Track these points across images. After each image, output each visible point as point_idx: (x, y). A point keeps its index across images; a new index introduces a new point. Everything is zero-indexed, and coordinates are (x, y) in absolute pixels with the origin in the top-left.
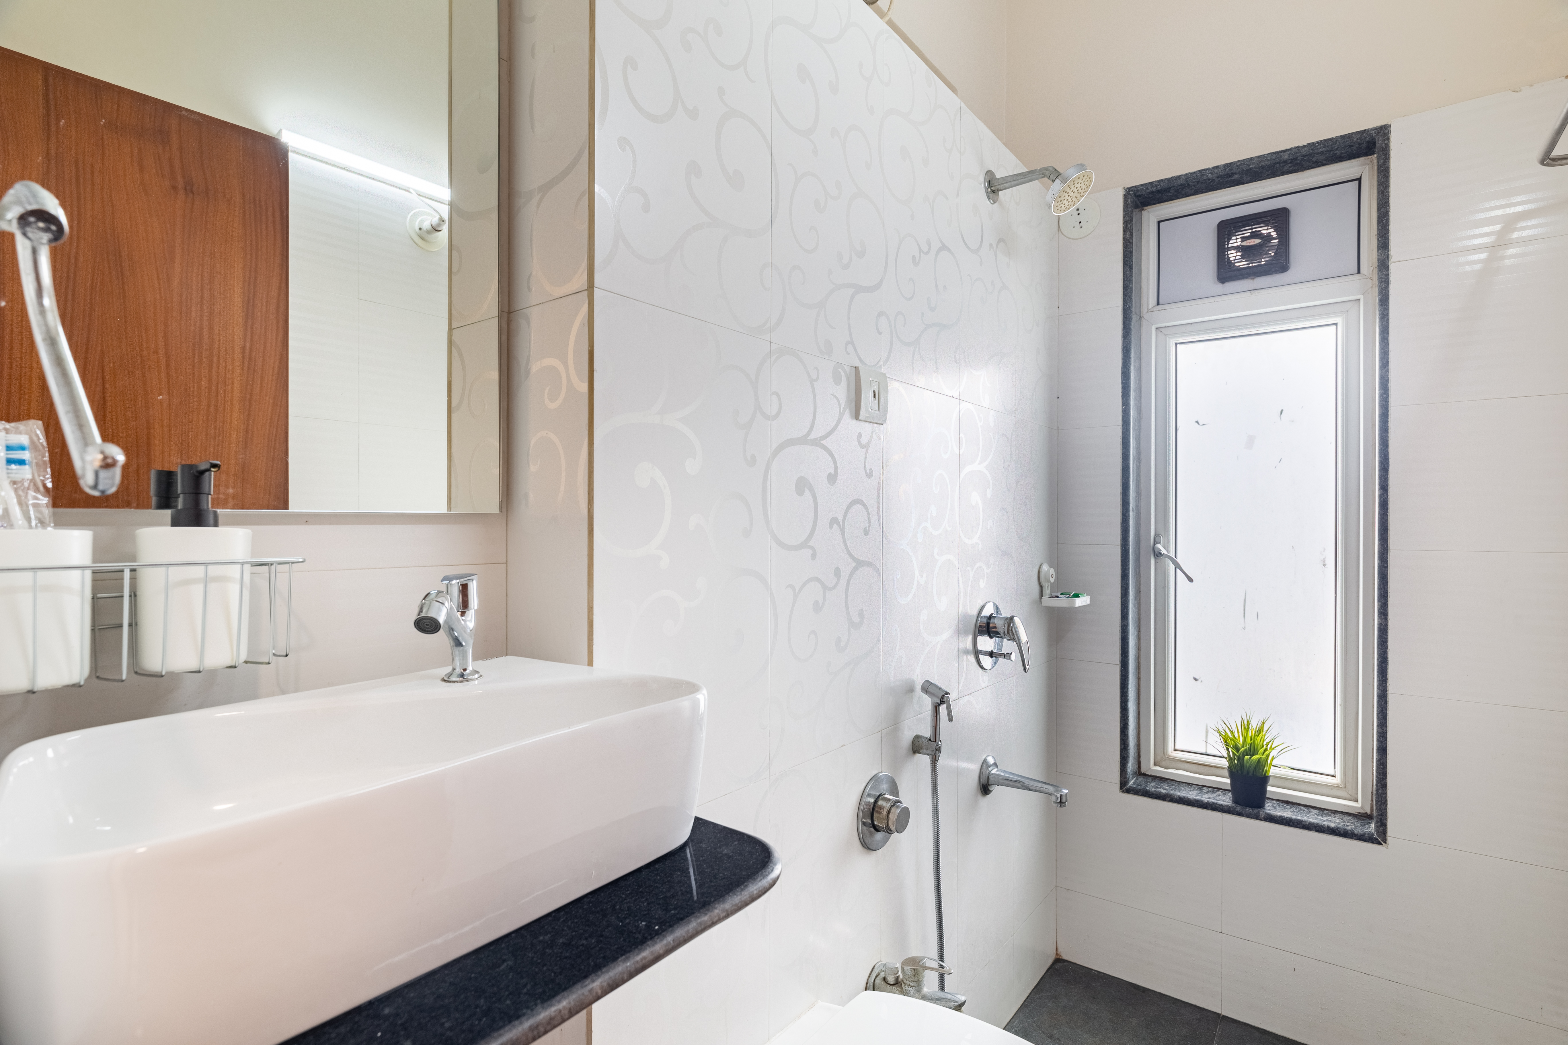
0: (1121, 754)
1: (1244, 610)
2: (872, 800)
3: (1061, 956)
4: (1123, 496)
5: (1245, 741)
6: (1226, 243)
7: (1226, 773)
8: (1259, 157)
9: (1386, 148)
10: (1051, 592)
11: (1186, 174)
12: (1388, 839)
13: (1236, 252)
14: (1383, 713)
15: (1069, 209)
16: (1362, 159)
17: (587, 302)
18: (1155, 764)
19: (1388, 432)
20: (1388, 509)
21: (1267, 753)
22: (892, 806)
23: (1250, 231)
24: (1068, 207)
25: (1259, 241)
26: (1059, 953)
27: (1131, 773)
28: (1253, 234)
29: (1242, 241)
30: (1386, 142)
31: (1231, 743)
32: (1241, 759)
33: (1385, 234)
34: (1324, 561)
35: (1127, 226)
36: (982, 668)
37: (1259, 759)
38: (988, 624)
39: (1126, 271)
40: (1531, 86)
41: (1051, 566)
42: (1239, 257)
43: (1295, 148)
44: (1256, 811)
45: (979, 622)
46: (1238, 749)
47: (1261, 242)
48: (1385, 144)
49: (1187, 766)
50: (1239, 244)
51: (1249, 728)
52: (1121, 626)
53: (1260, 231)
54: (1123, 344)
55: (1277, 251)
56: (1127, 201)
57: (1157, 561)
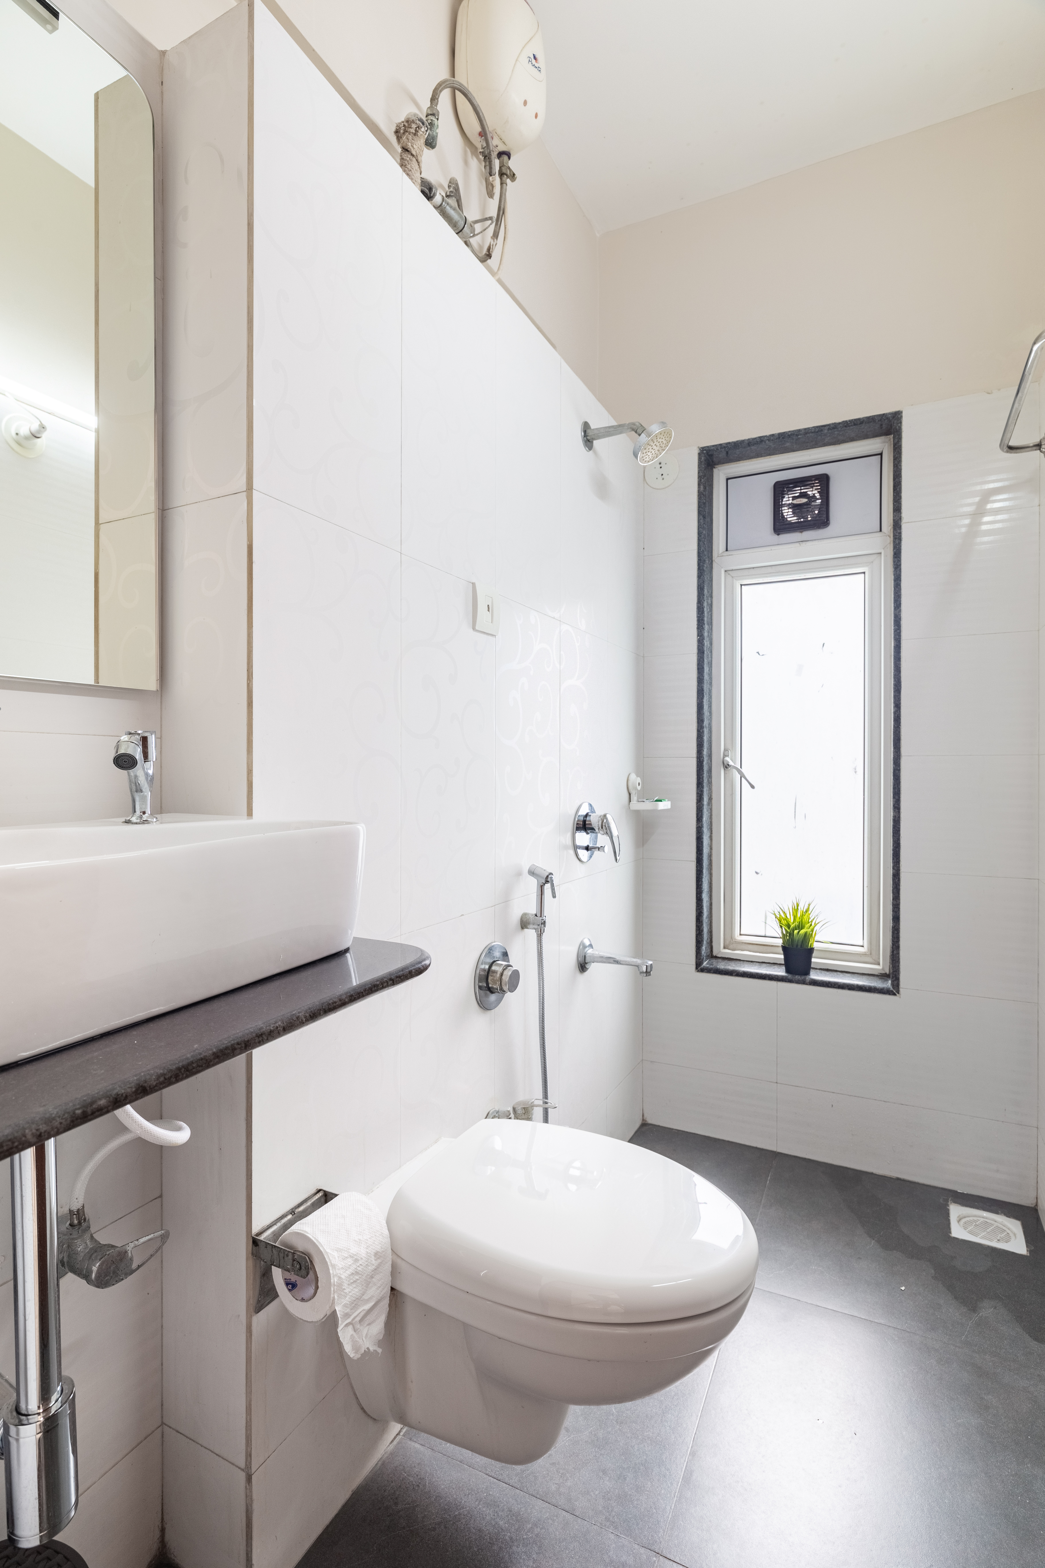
0: (696, 939)
1: (795, 812)
2: (487, 967)
3: (646, 1121)
4: (698, 715)
5: (795, 919)
6: (781, 501)
7: (780, 950)
8: (805, 429)
9: (899, 430)
10: (638, 799)
11: (749, 439)
12: (901, 990)
13: (788, 509)
14: (897, 888)
15: (652, 460)
16: (883, 438)
17: (246, 501)
18: (724, 948)
19: (900, 661)
20: (900, 723)
21: (811, 927)
22: (504, 970)
23: (799, 491)
24: (652, 458)
25: (806, 500)
26: (644, 1118)
27: (705, 955)
28: (801, 494)
29: (793, 500)
30: (899, 425)
31: (784, 922)
32: (791, 934)
33: (899, 499)
34: (855, 769)
35: (701, 480)
36: (579, 860)
37: (806, 933)
38: (584, 821)
39: (700, 520)
40: (999, 390)
41: (637, 776)
42: (791, 513)
43: (833, 424)
44: (803, 977)
45: (577, 820)
46: (789, 926)
47: (807, 502)
48: (899, 427)
49: (750, 947)
50: (790, 502)
51: (798, 908)
52: (697, 828)
53: (807, 492)
54: (698, 583)
55: (820, 509)
56: (701, 459)
57: (726, 771)
